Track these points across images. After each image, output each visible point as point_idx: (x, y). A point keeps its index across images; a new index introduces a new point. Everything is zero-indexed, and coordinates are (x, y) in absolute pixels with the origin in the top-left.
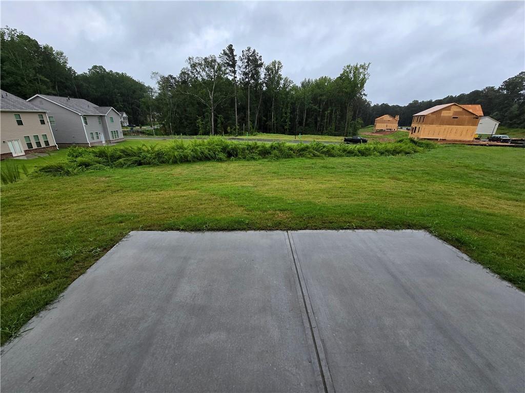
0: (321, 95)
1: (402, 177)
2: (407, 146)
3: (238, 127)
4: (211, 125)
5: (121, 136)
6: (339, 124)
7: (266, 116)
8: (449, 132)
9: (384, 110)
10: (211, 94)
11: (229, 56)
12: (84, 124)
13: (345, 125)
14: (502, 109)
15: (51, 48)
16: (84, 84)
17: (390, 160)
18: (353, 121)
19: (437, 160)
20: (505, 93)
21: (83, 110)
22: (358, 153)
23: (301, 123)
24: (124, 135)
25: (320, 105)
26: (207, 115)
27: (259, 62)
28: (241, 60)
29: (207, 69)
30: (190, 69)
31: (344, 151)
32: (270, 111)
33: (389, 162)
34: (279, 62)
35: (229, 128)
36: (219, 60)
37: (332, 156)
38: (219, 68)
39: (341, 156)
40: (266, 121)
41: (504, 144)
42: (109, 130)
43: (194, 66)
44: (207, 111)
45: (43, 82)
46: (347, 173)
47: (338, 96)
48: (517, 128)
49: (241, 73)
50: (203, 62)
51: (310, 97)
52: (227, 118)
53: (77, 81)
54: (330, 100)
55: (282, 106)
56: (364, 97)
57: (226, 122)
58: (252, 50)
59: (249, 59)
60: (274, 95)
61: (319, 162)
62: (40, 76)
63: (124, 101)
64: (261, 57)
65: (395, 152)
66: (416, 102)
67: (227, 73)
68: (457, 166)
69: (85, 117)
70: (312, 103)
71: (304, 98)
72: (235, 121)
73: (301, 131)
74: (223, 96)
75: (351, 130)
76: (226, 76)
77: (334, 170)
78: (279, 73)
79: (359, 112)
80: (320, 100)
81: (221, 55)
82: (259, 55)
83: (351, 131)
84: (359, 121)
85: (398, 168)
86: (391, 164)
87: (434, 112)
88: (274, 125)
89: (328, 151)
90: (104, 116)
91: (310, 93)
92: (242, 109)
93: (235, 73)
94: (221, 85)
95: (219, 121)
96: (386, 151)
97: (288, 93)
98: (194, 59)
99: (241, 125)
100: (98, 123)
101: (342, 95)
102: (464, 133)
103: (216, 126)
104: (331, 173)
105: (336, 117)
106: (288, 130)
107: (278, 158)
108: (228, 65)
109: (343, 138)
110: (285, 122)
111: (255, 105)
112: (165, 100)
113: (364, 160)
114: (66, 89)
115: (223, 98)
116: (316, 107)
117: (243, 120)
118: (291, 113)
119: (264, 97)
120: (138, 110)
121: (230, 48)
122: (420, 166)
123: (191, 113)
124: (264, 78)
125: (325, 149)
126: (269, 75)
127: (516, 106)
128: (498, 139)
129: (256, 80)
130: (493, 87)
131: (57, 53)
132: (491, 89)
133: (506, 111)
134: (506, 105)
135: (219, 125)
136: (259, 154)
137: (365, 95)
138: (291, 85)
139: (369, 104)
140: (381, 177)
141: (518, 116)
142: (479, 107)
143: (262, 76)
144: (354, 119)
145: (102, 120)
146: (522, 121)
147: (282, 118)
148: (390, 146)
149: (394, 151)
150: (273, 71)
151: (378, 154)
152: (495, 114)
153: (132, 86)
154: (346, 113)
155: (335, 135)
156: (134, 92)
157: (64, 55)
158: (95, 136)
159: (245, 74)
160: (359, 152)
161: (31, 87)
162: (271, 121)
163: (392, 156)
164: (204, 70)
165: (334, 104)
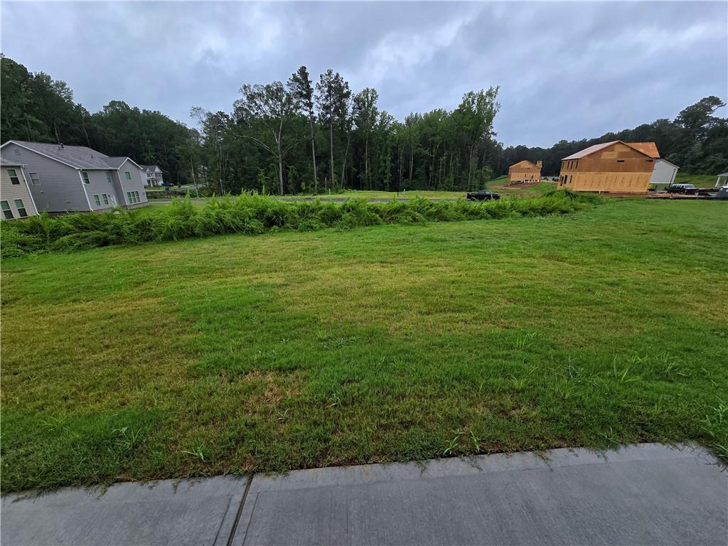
0: (434, 135)
1: (565, 254)
2: (563, 200)
3: (317, 182)
4: (279, 181)
5: (144, 199)
6: (459, 175)
7: (357, 166)
8: (614, 181)
9: (521, 154)
10: (278, 137)
11: (301, 83)
12: (83, 183)
13: (468, 175)
14: (680, 149)
15: (49, 77)
16: (99, 128)
17: (540, 225)
18: (478, 171)
19: (614, 221)
20: (684, 127)
21: (83, 162)
22: (486, 214)
23: (406, 175)
24: (148, 197)
25: (432, 149)
26: (273, 166)
27: (345, 91)
28: (319, 89)
29: (270, 102)
30: (247, 101)
31: (465, 210)
32: (363, 160)
33: (538, 227)
34: (373, 90)
35: (303, 184)
36: (287, 89)
37: (445, 220)
38: (289, 101)
39: (458, 219)
40: (358, 173)
41: (690, 196)
42: (125, 191)
43: (251, 98)
44: (272, 161)
45: (34, 125)
46: (469, 250)
47: (457, 135)
48: (702, 174)
49: (319, 106)
50: (264, 92)
51: (418, 138)
52: (301, 170)
53: (88, 123)
54: (446, 142)
55: (378, 152)
56: (493, 138)
57: (300, 176)
58: (334, 74)
59: (330, 87)
60: (367, 137)
61: (421, 231)
62: (29, 116)
63: (156, 150)
64: (347, 83)
65: (544, 211)
66: (564, 143)
67: (300, 107)
68: (651, 231)
69: (85, 173)
70: (421, 147)
71: (410, 140)
72: (313, 174)
73: (407, 186)
74: (294, 139)
75: (476, 183)
76: (298, 111)
77: (445, 244)
78: (374, 105)
79: (487, 158)
80: (433, 141)
81: (290, 82)
82: (344, 81)
83: (477, 185)
84: (487, 169)
85: (555, 237)
86: (542, 231)
87: (592, 154)
88: (368, 180)
89: (438, 212)
90: (116, 170)
91: (418, 132)
92: (323, 157)
93: (311, 107)
94: (291, 125)
95: (290, 174)
96: (530, 210)
97: (387, 133)
98: (252, 87)
99: (321, 180)
100: (107, 181)
101: (462, 135)
102: (634, 182)
103: (286, 183)
104: (440, 250)
105: (455, 164)
106: (388, 185)
107: (352, 225)
108: (301, 95)
109: (465, 194)
110: (384, 174)
111: (342, 151)
112: (212, 146)
113: (496, 225)
114: (71, 134)
115: (294, 143)
116: (427, 152)
117: (325, 173)
118: (392, 161)
119: (354, 140)
120: (177, 163)
121: (303, 71)
122: (591, 233)
123: (249, 165)
124: (353, 114)
125: (433, 210)
126: (360, 108)
127: (698, 144)
128: (680, 190)
129: (342, 116)
130: (666, 120)
131: (57, 85)
132: (664, 123)
133: (686, 152)
134: (685, 144)
135: (290, 181)
136: (323, 220)
137: (495, 134)
138: (391, 122)
139: (499, 147)
140: (529, 256)
141: (702, 158)
142: (652, 145)
143: (350, 110)
144: (480, 167)
145: (112, 176)
146: (708, 165)
147: (379, 168)
148: (537, 202)
149: (543, 209)
150: (366, 103)
151: (519, 214)
152: (671, 156)
153: (167, 129)
154: (469, 159)
155: (455, 190)
156: (171, 138)
157: (66, 87)
158: (102, 200)
159: (326, 108)
160: (488, 211)
161: (16, 132)
162: (364, 173)
163: (541, 217)
164: (266, 103)
165: (451, 146)
